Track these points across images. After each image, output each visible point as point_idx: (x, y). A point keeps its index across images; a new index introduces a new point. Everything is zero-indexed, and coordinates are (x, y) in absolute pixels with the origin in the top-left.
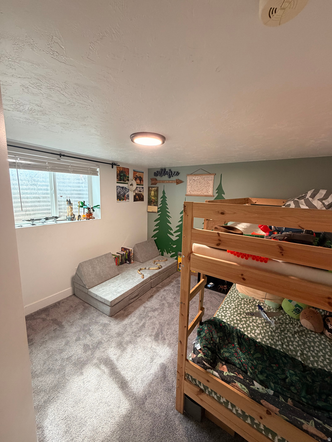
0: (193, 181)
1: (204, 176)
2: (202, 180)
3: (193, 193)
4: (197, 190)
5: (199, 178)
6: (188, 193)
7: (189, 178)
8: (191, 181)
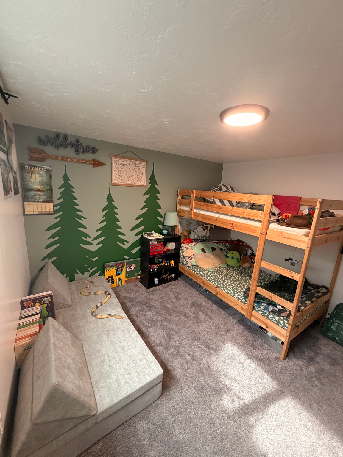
0: (121, 165)
1: (135, 162)
2: (133, 166)
3: (121, 182)
4: (127, 178)
5: (128, 163)
6: (114, 181)
7: (114, 160)
8: (118, 166)
